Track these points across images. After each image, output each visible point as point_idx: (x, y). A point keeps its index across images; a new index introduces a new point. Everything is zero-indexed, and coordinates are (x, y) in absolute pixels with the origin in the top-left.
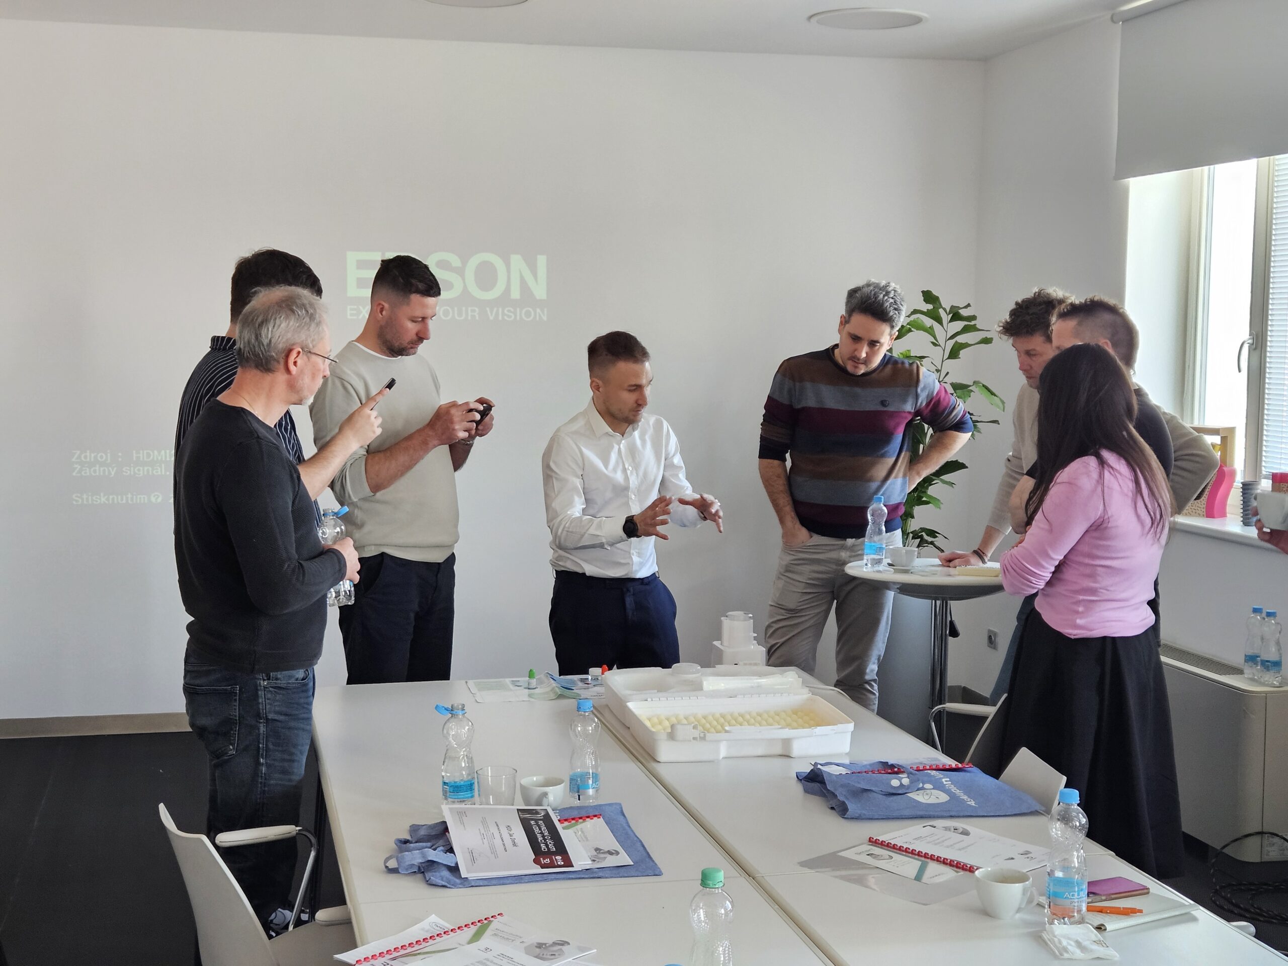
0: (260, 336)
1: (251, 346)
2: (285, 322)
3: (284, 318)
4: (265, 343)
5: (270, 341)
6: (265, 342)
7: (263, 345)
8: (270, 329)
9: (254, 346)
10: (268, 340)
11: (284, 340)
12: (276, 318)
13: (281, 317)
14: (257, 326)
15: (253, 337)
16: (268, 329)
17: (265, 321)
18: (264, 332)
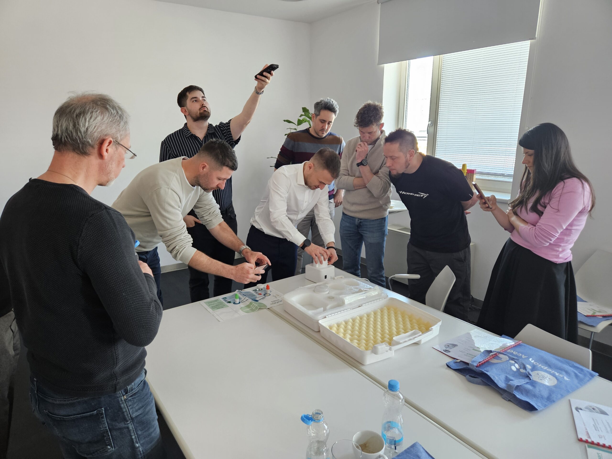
0: (78, 124)
1: (69, 132)
2: (101, 115)
3: (99, 112)
4: (82, 131)
5: (87, 129)
6: (83, 129)
7: (80, 132)
8: (87, 120)
9: (72, 133)
10: (86, 128)
11: (99, 130)
12: (93, 112)
13: (97, 111)
14: (75, 116)
15: (71, 125)
16: (86, 119)
17: (83, 113)
18: (81, 121)
